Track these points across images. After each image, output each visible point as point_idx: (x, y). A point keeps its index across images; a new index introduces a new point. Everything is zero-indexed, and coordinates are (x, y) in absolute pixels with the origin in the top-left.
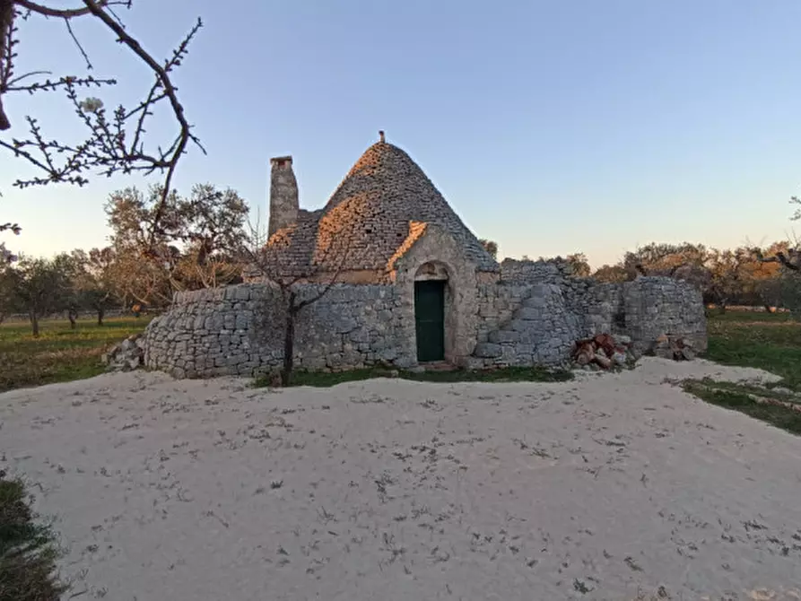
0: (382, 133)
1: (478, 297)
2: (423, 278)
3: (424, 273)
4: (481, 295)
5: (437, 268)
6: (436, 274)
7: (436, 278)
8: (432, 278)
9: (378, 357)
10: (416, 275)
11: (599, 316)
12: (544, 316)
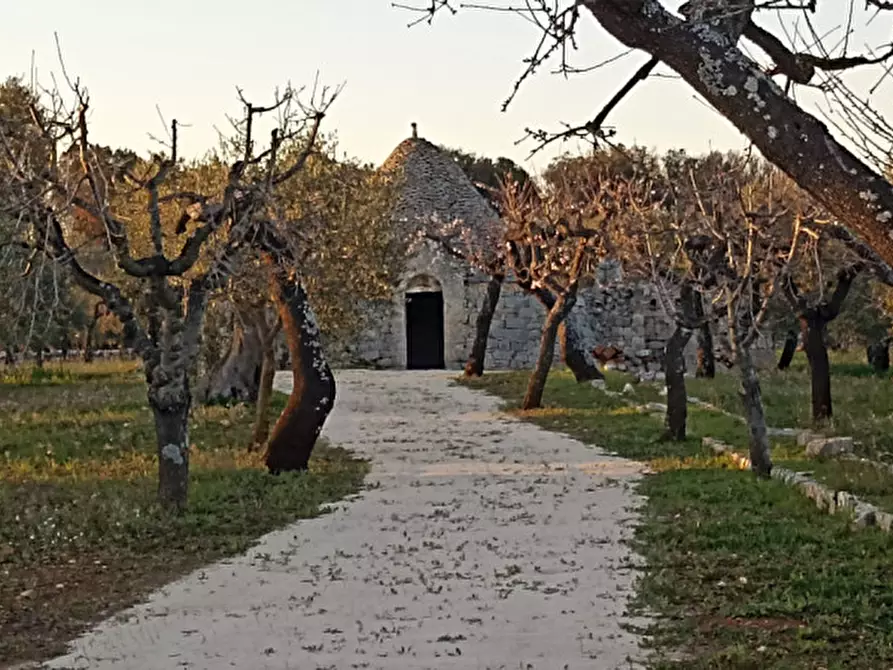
0: (414, 125)
1: (467, 307)
2: (417, 290)
3: (419, 285)
4: (470, 305)
5: (431, 281)
6: (429, 286)
7: (430, 290)
8: (426, 290)
9: (362, 356)
10: (409, 286)
11: (629, 329)
12: (530, 326)
